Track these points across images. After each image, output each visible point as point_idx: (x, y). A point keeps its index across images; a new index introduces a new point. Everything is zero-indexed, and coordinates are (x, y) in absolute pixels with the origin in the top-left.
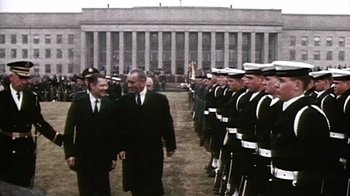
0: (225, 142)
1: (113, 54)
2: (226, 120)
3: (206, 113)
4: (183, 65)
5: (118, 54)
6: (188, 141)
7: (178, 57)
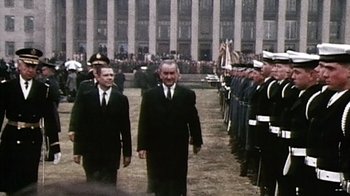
0: (285, 171)
1: (97, 25)
2: (287, 135)
3: (253, 123)
4: (210, 45)
5: (105, 26)
6: (221, 167)
7: (201, 32)
